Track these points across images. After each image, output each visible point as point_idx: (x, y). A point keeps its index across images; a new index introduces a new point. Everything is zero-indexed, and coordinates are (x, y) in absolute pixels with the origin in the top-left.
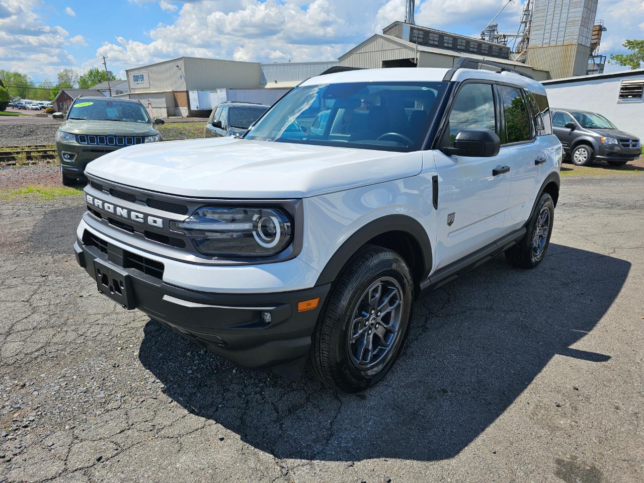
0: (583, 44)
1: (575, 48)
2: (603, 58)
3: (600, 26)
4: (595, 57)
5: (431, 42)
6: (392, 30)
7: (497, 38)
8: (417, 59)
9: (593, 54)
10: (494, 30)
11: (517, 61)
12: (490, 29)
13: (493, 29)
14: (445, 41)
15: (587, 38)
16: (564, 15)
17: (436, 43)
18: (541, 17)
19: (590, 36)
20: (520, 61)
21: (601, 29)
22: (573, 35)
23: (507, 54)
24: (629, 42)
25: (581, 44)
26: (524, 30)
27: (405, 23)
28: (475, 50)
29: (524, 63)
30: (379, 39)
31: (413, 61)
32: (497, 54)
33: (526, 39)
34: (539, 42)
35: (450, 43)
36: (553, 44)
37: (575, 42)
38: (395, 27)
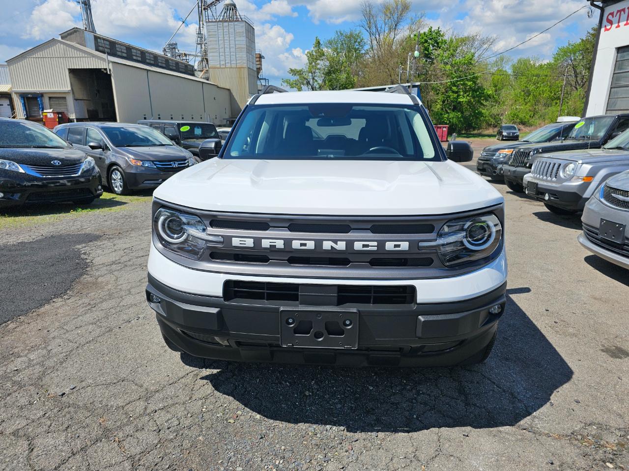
0: (251, 68)
1: (246, 71)
2: (267, 81)
3: (260, 55)
4: (261, 79)
5: (119, 53)
6: (72, 36)
7: (179, 56)
8: (110, 70)
9: (259, 76)
10: (175, 48)
11: (201, 78)
12: (171, 47)
13: (173, 47)
14: (133, 54)
15: (253, 63)
16: (232, 42)
17: (125, 55)
18: (214, 41)
19: (255, 61)
20: (204, 78)
21: (261, 57)
22: (242, 59)
23: (193, 71)
24: (291, 70)
25: (250, 68)
26: (201, 51)
27: (86, 30)
28: (164, 65)
29: (208, 80)
30: (59, 44)
31: (105, 72)
32: (183, 70)
33: (205, 59)
34: (217, 63)
35: (139, 57)
36: (228, 65)
37: (245, 65)
38: (75, 34)
